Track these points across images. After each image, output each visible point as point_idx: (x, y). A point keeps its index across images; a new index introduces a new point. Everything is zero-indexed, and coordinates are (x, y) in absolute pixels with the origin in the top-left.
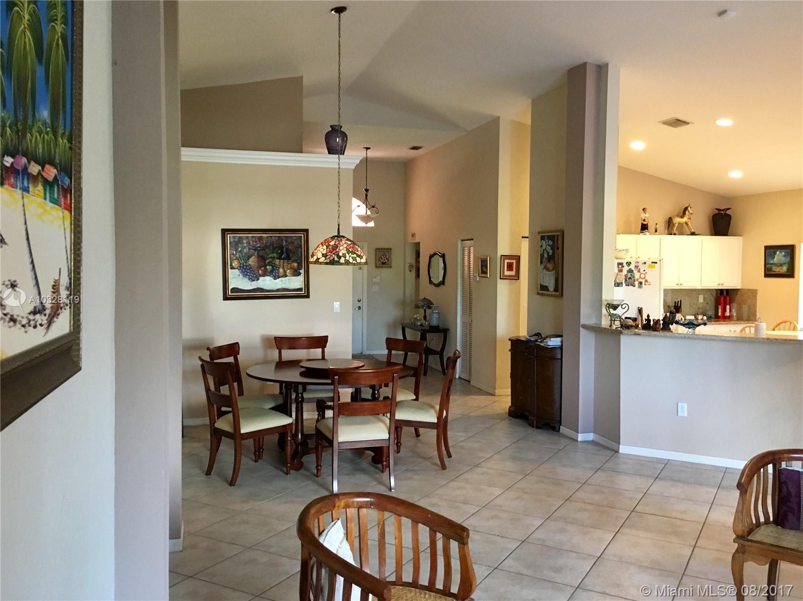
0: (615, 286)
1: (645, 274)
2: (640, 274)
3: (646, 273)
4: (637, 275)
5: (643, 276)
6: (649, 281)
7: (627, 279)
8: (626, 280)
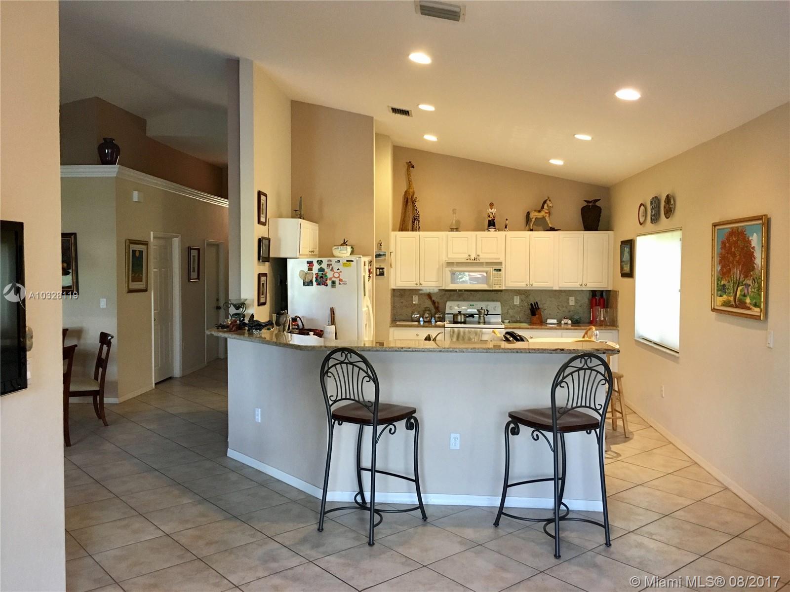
0: (304, 285)
1: (339, 273)
2: (333, 272)
3: (341, 272)
4: (329, 274)
5: (336, 275)
6: (343, 280)
7: (318, 278)
8: (316, 279)
